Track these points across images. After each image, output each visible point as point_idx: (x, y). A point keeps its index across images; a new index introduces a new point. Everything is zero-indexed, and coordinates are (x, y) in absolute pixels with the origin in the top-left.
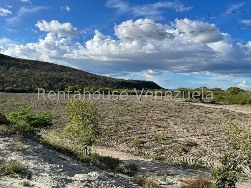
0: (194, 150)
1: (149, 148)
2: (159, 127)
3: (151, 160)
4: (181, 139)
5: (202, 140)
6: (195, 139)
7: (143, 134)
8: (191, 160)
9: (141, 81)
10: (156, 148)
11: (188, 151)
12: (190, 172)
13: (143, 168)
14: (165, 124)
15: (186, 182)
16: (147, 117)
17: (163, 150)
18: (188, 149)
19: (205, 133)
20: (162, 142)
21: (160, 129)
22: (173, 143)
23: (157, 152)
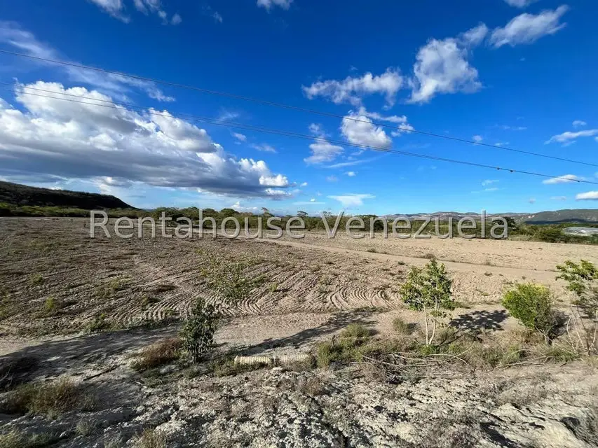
0: (168, 297)
1: (81, 311)
2: (114, 269)
3: (81, 333)
4: (150, 283)
5: (181, 280)
6: (171, 279)
7: (73, 287)
8: (159, 314)
9: (88, 194)
10: (97, 309)
11: (156, 301)
12: (154, 333)
13: (54, 359)
14: (126, 263)
15: (142, 355)
16: (90, 255)
17: (110, 310)
18: (158, 297)
19: (188, 268)
20: (111, 295)
21: (115, 273)
22: (133, 293)
23: (97, 315)
